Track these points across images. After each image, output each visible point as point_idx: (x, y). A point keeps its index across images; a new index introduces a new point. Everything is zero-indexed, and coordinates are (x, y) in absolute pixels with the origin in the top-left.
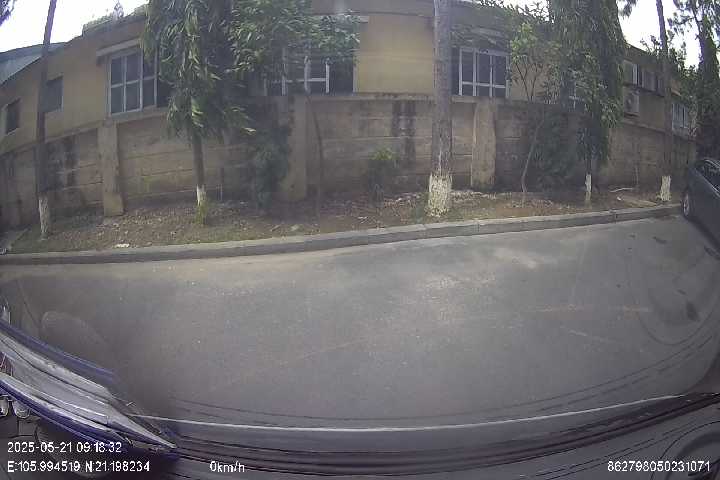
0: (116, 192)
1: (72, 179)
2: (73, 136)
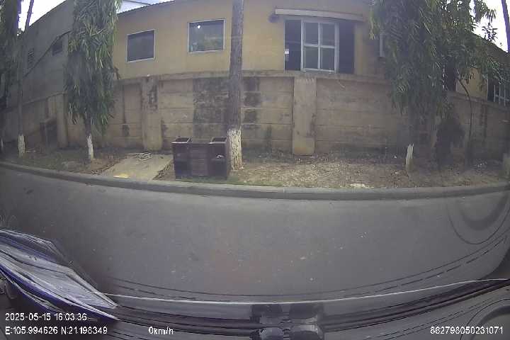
0: (309, 135)
1: (252, 117)
2: (258, 78)
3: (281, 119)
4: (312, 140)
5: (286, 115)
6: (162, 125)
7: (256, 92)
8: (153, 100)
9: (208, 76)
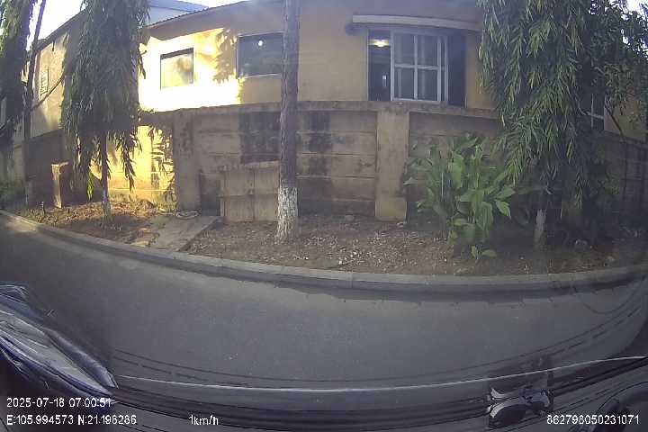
0: (399, 194)
2: (328, 113)
3: (359, 171)
4: (403, 202)
5: (368, 165)
6: (200, 176)
7: (323, 132)
8: (188, 142)
9: (259, 109)
